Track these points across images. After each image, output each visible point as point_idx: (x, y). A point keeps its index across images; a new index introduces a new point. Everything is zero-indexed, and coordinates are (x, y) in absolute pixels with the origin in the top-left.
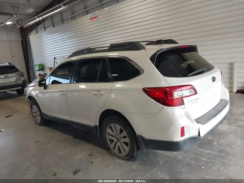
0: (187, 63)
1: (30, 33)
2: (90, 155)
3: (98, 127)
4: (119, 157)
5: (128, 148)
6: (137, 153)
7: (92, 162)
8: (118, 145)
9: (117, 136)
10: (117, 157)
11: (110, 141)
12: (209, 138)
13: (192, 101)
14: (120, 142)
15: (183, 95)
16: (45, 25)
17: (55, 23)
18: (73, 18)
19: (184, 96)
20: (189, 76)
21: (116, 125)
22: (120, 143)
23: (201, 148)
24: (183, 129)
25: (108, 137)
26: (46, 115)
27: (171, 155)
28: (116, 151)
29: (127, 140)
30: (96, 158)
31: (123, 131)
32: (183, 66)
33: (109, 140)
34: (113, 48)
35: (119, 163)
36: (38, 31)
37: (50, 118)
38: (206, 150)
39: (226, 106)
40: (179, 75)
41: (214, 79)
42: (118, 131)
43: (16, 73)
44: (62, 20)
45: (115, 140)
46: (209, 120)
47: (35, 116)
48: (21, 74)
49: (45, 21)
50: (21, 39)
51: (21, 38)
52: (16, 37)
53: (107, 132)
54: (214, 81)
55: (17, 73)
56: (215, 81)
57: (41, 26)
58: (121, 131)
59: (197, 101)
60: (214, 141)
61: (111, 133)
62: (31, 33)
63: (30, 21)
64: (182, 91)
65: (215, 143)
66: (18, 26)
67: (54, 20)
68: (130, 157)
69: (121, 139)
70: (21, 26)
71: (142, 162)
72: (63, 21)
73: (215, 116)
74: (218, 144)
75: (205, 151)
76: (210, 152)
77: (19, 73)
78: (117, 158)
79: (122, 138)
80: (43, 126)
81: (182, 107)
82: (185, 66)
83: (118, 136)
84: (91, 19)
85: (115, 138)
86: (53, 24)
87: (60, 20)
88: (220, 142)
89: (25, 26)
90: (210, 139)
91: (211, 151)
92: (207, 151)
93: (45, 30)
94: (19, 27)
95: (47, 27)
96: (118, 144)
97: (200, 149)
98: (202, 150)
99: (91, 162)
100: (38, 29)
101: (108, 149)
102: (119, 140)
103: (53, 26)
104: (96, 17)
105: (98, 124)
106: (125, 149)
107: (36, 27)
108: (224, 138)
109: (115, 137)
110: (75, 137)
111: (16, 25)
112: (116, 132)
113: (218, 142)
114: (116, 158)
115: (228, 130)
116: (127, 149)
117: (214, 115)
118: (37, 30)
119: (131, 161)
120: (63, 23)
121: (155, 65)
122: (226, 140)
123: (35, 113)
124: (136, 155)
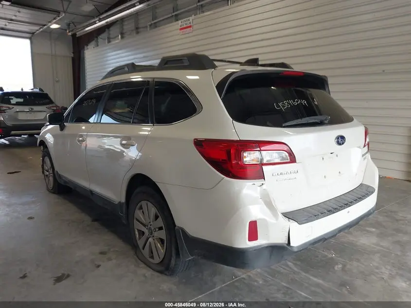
0: (290, 104)
1: (87, 45)
2: (102, 253)
3: (125, 205)
4: (148, 265)
5: (163, 249)
6: (176, 262)
7: (98, 266)
8: (150, 243)
9: (149, 226)
10: (145, 264)
11: (139, 234)
12: (330, 256)
13: (281, 174)
14: (153, 236)
15: (262, 160)
16: (109, 34)
17: (126, 33)
18: (154, 26)
19: (265, 162)
20: (284, 127)
21: (148, 204)
22: (154, 240)
23: (307, 272)
24: (253, 226)
25: (137, 226)
26: (60, 176)
27: (244, 276)
28: (146, 252)
29: (162, 234)
30: (110, 259)
31: (158, 217)
32: (279, 106)
33: (139, 231)
34: (166, 63)
35: (144, 276)
36: (99, 44)
37: (65, 182)
38: (315, 277)
39: (364, 196)
40: (268, 123)
41: (341, 140)
42: (152, 216)
43: (48, 106)
44: (137, 28)
45: (146, 232)
46: (315, 218)
47: (47, 175)
48: (55, 108)
49: (111, 29)
50: (72, 55)
51: (73, 53)
52: (65, 51)
53: (136, 216)
54: (339, 144)
55: (50, 107)
56: (343, 143)
57: (104, 35)
58: (156, 217)
59: (293, 176)
60: (337, 264)
61: (141, 218)
62: (88, 47)
63: (87, 26)
64: (263, 152)
65: (338, 267)
66: (69, 32)
67: (125, 27)
68: (165, 268)
69: (155, 231)
70: (72, 33)
71: (184, 280)
72: (137, 30)
73: (331, 211)
74: (343, 269)
75: (311, 277)
76: (321, 281)
77: (53, 107)
78: (146, 266)
79: (157, 229)
80: (56, 194)
81: (258, 182)
82: (284, 107)
83: (151, 225)
84: (181, 29)
85: (147, 229)
86: (122, 34)
87: (133, 28)
88: (348, 266)
89: (79, 34)
90: (332, 258)
91: (324, 280)
92: (315, 279)
93: (109, 42)
94: (70, 34)
95: (113, 38)
96: (150, 240)
97: (304, 274)
98: (307, 275)
99: (96, 265)
100: (100, 40)
101: (135, 247)
102: (152, 233)
103: (122, 37)
104: (190, 27)
105: (123, 200)
106: (159, 252)
107: (97, 37)
108: (358, 260)
109: (147, 226)
110: (95, 220)
111: (66, 30)
112: (149, 218)
113: (344, 266)
114: (143, 265)
115: (372, 246)
116: (162, 251)
117: (331, 208)
118: (97, 42)
119: (166, 274)
120: (138, 33)
121: (223, 98)
122: (363, 264)
123: (48, 171)
124: (175, 265)
